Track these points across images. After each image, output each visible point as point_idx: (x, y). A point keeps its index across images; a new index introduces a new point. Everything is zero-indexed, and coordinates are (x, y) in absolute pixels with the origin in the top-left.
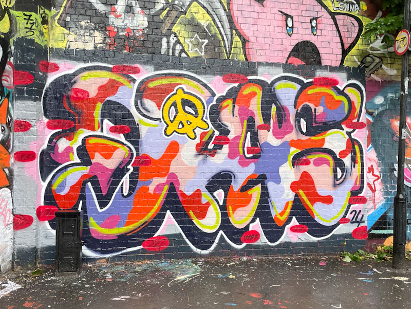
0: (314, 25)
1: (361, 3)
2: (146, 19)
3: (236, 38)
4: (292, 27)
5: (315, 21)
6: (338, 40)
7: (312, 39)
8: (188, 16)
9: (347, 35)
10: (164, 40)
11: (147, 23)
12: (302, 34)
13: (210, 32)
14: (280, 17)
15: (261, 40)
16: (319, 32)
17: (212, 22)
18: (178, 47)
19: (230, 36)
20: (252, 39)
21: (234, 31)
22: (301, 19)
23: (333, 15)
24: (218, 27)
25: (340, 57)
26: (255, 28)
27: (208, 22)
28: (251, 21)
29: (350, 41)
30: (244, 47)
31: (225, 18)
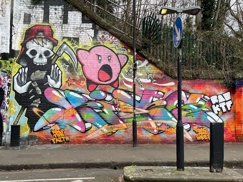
0: (109, 58)
1: (128, 50)
2: (46, 59)
3: (79, 64)
4: (101, 60)
5: (110, 57)
6: (119, 63)
7: (109, 64)
8: (61, 58)
9: (122, 61)
10: (53, 66)
11: (46, 61)
12: (105, 62)
13: (70, 62)
14: (96, 56)
15: (89, 64)
16: (111, 61)
17: (71, 59)
18: (58, 68)
19: (77, 64)
20: (85, 64)
21: (79, 62)
22: (104, 56)
23: (117, 55)
24: (73, 61)
25: (120, 70)
26: (87, 60)
27: (69, 59)
28: (85, 58)
29: (124, 64)
30: (82, 68)
31: (75, 57)
